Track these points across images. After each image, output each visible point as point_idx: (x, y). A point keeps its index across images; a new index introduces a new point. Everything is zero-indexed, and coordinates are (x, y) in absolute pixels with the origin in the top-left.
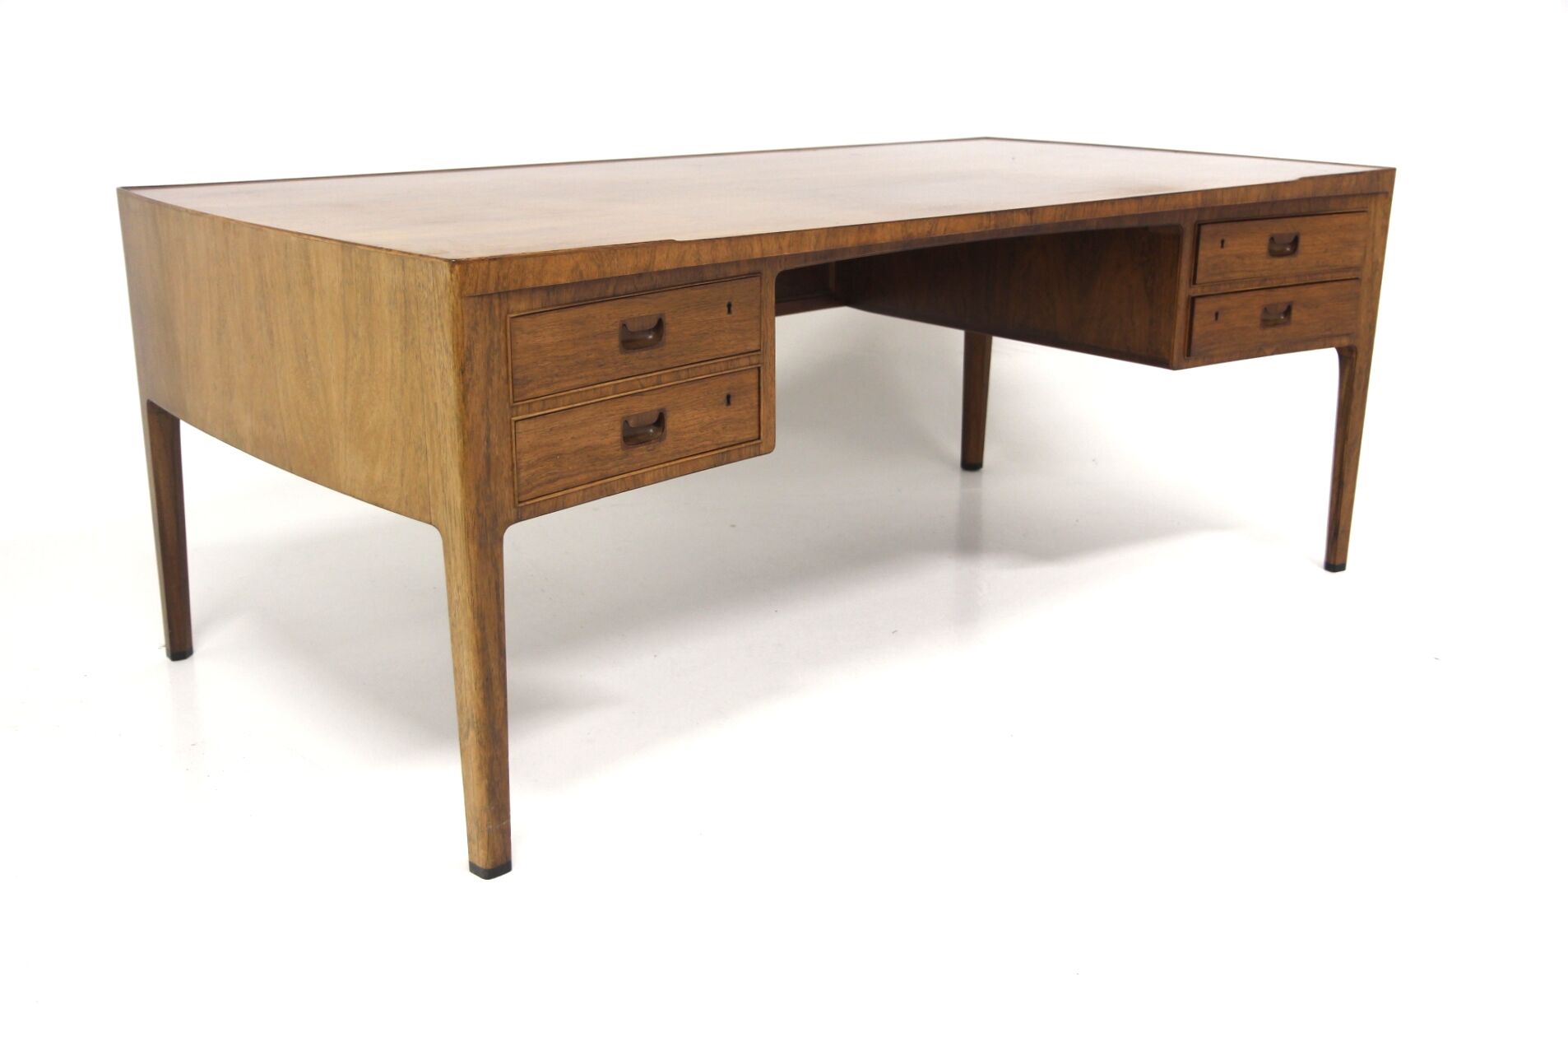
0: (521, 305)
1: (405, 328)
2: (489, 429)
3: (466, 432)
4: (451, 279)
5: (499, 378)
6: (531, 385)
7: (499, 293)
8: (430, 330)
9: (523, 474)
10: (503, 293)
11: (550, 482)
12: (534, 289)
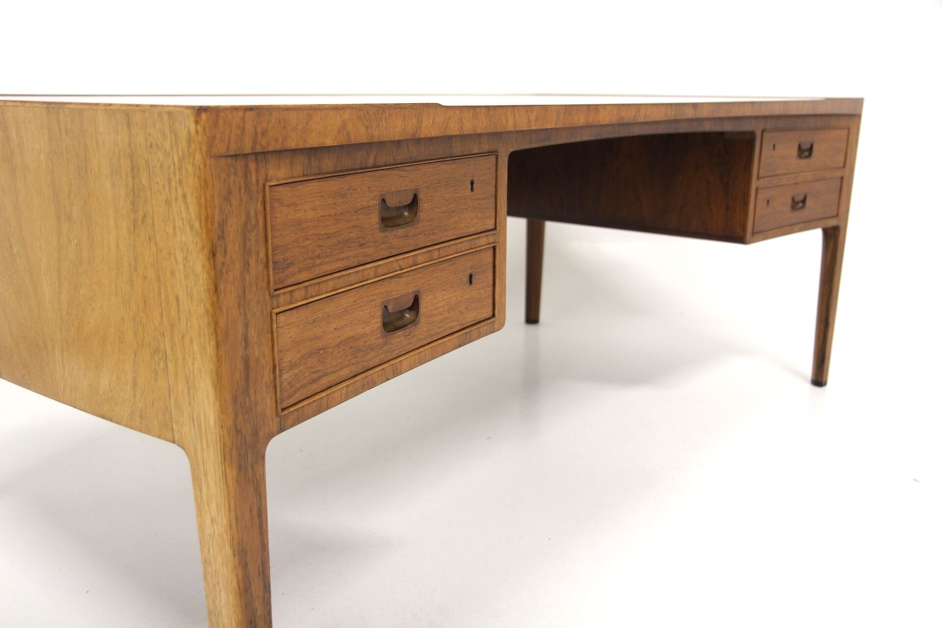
0: (279, 172)
1: (133, 203)
2: (246, 326)
3: (219, 332)
4: (197, 132)
5: (257, 261)
6: (291, 269)
7: (256, 154)
8: (167, 202)
9: (285, 376)
10: (260, 153)
11: (314, 381)
12: (294, 151)
